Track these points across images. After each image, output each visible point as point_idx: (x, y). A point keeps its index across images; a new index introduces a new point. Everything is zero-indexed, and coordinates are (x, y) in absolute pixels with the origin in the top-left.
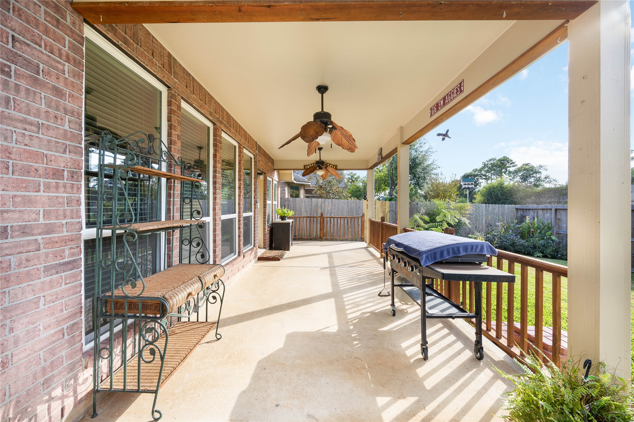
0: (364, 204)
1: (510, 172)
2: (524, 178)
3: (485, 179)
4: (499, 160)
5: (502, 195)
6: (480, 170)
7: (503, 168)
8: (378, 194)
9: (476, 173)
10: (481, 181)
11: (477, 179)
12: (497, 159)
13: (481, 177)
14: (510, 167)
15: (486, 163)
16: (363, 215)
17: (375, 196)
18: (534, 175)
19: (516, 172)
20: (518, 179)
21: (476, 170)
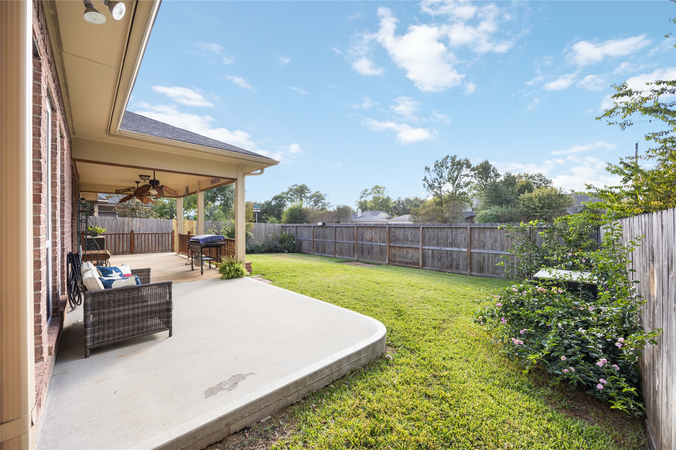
0: (173, 223)
1: (307, 198)
2: (316, 202)
3: (290, 201)
4: (300, 187)
5: (299, 215)
6: (287, 193)
7: (303, 193)
8: (188, 212)
9: (284, 196)
10: (287, 203)
11: (285, 201)
12: (299, 185)
13: (287, 199)
14: (307, 193)
15: (291, 188)
16: (173, 231)
17: (184, 214)
18: (322, 201)
19: (311, 198)
20: (312, 203)
21: (283, 193)
